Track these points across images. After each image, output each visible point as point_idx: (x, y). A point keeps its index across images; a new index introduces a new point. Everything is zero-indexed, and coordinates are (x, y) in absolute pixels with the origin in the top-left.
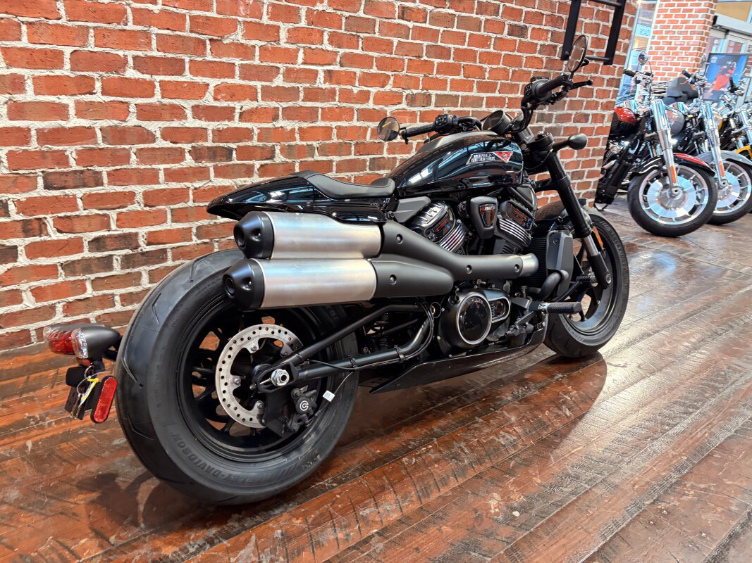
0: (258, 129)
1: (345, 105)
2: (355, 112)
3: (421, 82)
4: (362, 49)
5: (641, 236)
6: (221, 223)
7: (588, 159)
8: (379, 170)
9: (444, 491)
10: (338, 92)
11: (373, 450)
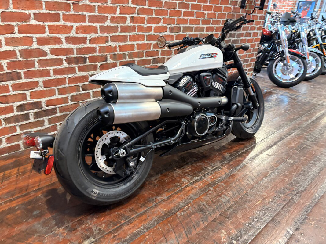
0: (99, 47)
1: (140, 33)
2: (145, 37)
3: (176, 21)
4: (148, 5)
5: (273, 88)
6: (83, 94)
7: (250, 53)
8: (157, 63)
9: (199, 230)
10: (137, 28)
11: (162, 209)
